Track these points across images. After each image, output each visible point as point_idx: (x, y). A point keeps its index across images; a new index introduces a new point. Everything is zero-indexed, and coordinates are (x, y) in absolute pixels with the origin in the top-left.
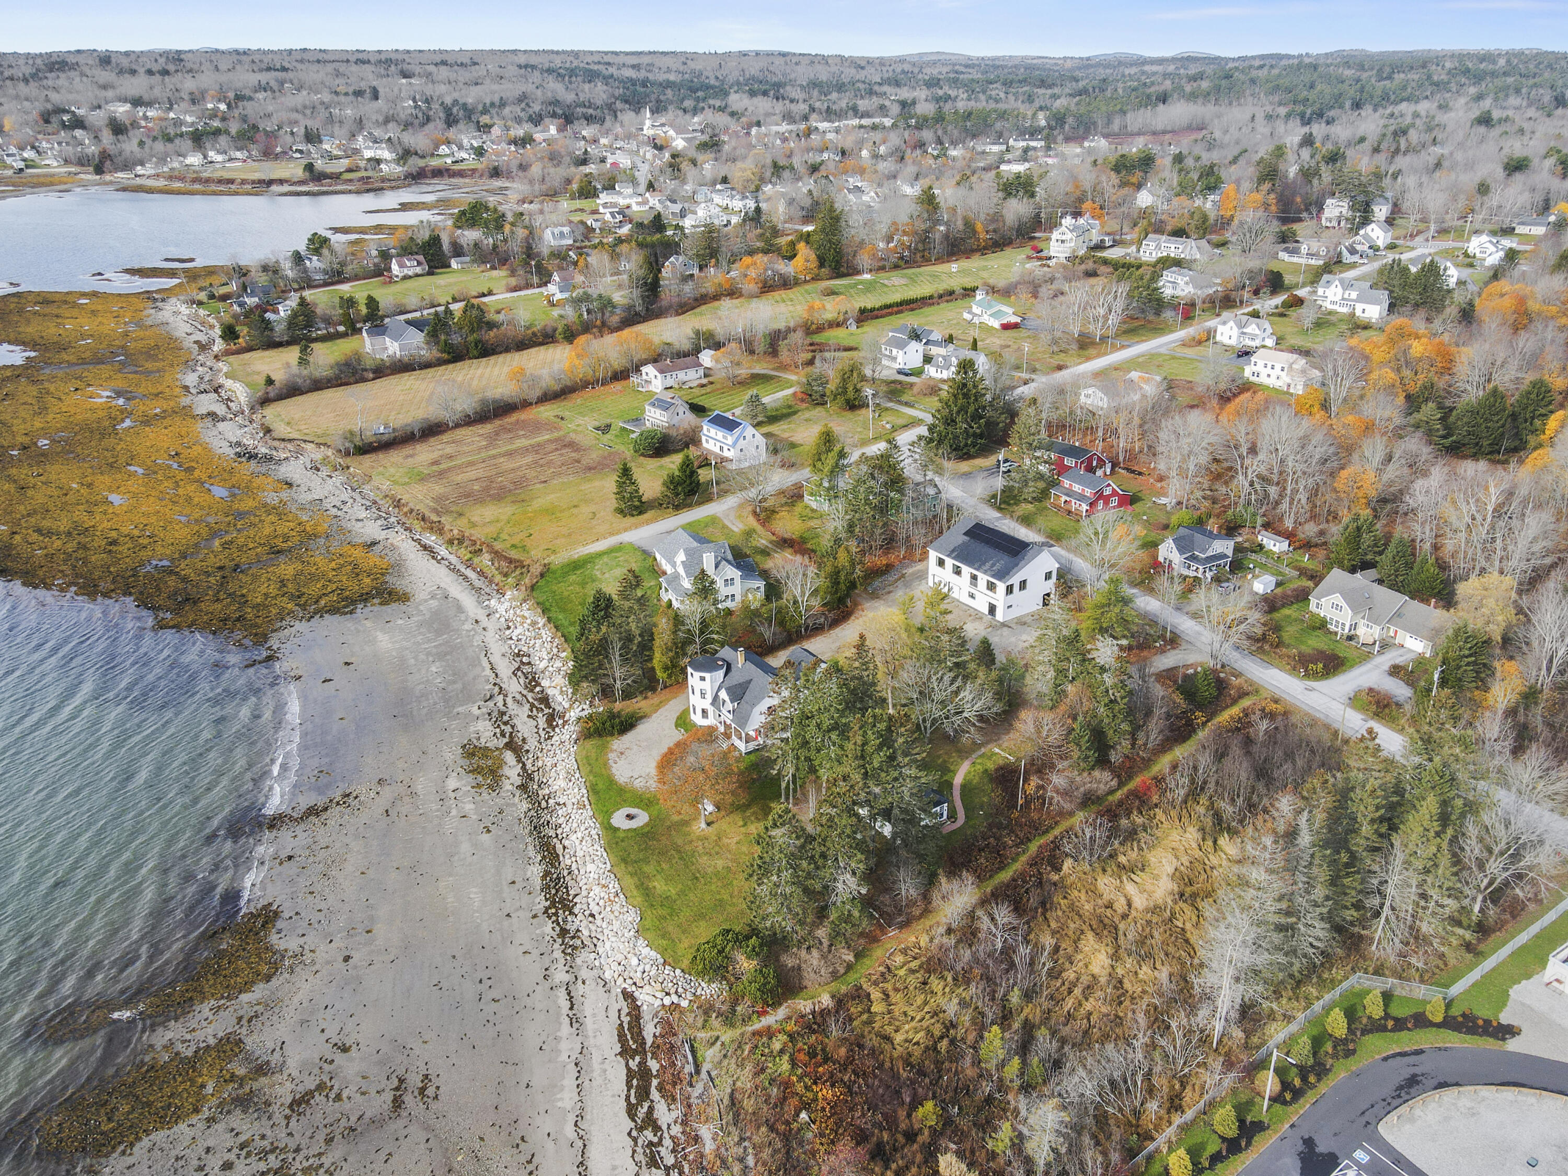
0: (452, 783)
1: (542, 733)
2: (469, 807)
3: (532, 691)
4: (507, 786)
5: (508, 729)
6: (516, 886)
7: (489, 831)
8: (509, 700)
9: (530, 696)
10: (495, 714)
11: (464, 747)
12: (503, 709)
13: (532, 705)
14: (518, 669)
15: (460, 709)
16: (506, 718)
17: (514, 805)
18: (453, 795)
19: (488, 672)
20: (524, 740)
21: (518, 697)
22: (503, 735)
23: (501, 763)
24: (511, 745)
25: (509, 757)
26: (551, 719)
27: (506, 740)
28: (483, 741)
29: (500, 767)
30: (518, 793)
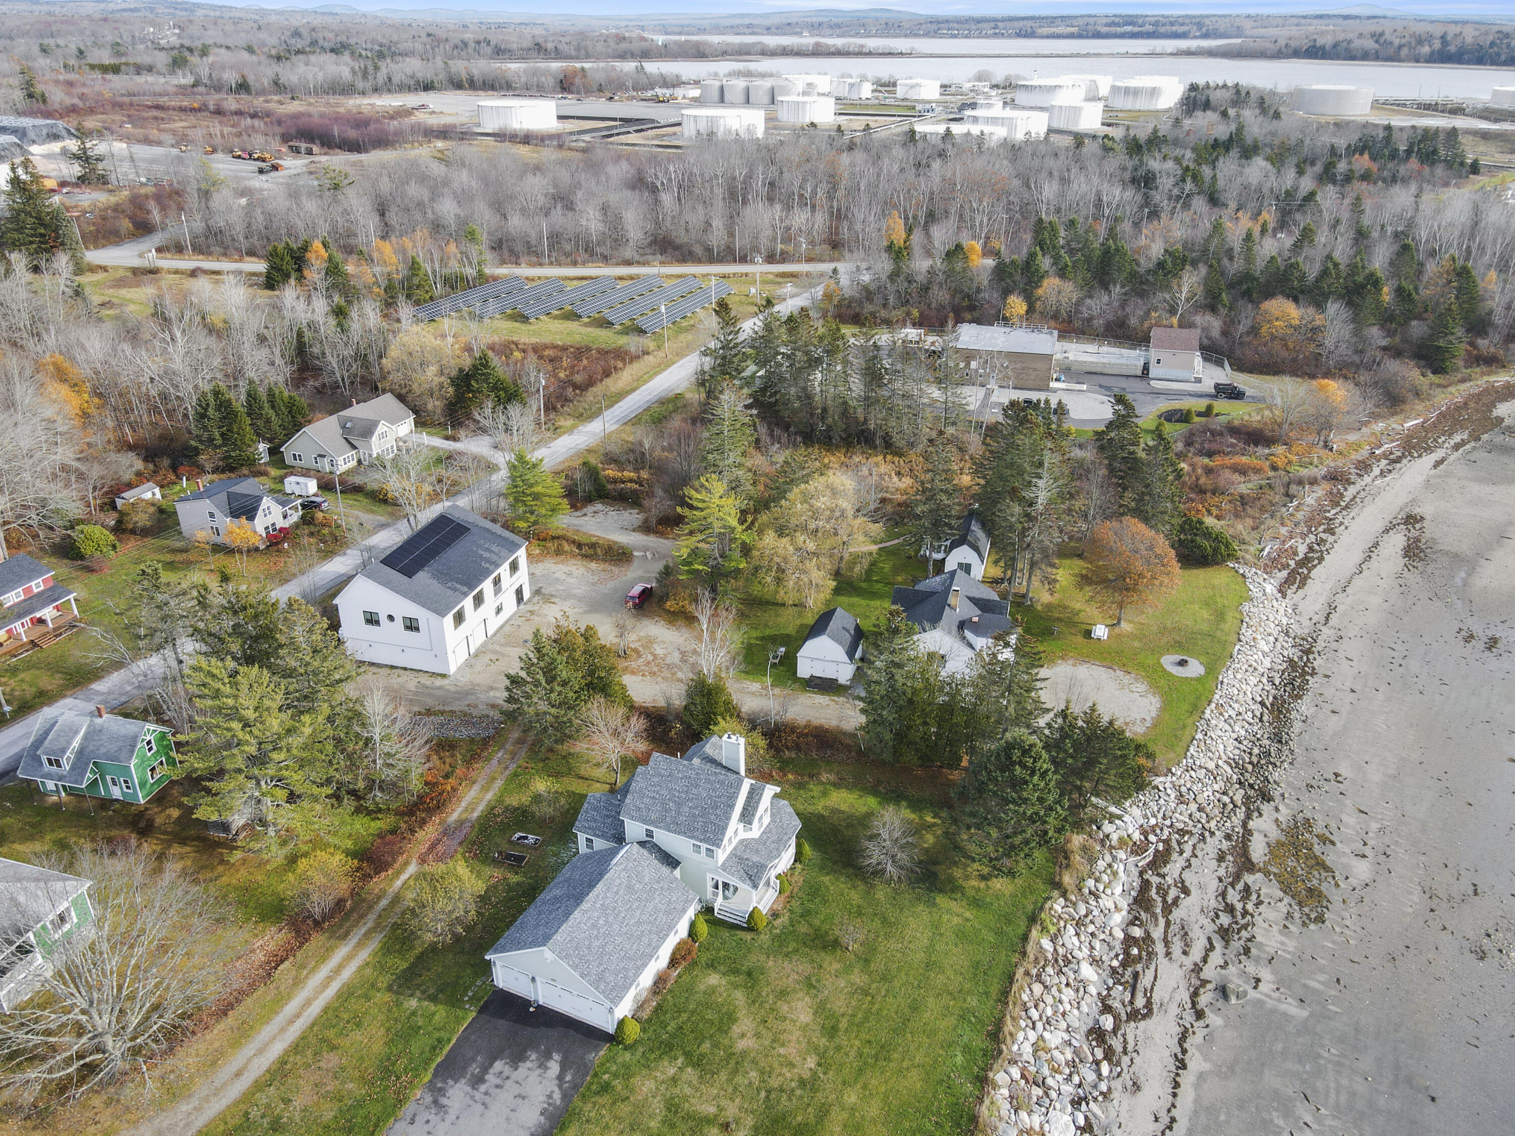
0: (1362, 870)
1: (1188, 848)
2: (1351, 820)
3: (1148, 938)
4: (1285, 814)
5: (1233, 896)
6: (1332, 707)
7: (1337, 775)
8: (1196, 954)
9: (1157, 933)
10: (1237, 945)
11: (1320, 919)
12: (1218, 944)
13: (1168, 909)
14: (1134, 1016)
15: (1292, 1008)
16: (1225, 920)
17: (1289, 784)
18: (1367, 851)
19: (1196, 1063)
20: (1221, 858)
21: (1177, 948)
22: (1247, 889)
23: (1274, 849)
24: (1247, 865)
25: (1258, 850)
26: (1161, 859)
27: (1249, 878)
28: (1283, 907)
29: (1280, 844)
30: (1276, 794)
